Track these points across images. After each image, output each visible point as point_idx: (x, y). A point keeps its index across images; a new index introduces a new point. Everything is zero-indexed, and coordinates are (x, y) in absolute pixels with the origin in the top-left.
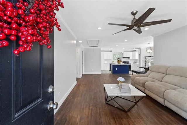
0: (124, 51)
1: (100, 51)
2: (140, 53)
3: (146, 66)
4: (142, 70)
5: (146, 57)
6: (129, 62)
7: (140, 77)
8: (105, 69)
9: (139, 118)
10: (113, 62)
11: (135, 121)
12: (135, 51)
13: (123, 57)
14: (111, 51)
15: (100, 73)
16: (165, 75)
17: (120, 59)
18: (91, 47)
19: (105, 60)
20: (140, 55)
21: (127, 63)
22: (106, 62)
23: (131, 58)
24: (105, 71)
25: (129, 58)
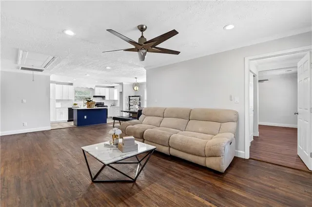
0: (96, 86)
1: (48, 82)
2: (121, 91)
3: (130, 109)
4: (125, 115)
5: (130, 97)
6: (104, 105)
7: (133, 125)
8: (58, 120)
9: (153, 181)
10: (75, 104)
11: (151, 189)
12: (113, 87)
13: (94, 97)
14: (71, 84)
15: (48, 128)
16: (162, 118)
17: (91, 99)
18: (23, 68)
19: (58, 101)
20: (121, 93)
21: (102, 106)
22: (58, 105)
23: (107, 98)
24: (59, 123)
25: (103, 97)
